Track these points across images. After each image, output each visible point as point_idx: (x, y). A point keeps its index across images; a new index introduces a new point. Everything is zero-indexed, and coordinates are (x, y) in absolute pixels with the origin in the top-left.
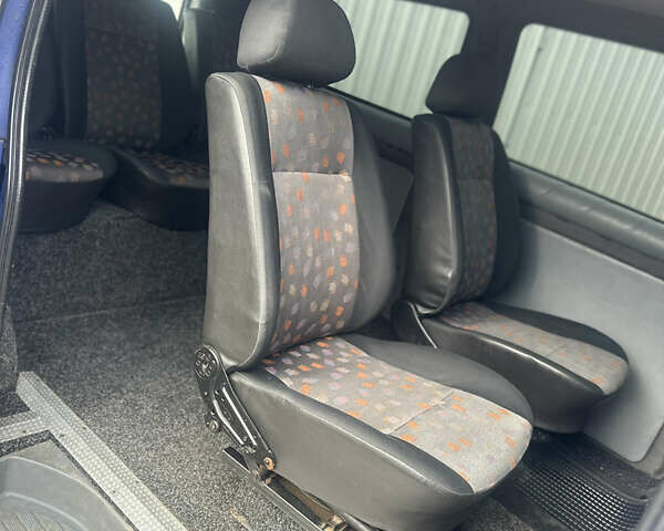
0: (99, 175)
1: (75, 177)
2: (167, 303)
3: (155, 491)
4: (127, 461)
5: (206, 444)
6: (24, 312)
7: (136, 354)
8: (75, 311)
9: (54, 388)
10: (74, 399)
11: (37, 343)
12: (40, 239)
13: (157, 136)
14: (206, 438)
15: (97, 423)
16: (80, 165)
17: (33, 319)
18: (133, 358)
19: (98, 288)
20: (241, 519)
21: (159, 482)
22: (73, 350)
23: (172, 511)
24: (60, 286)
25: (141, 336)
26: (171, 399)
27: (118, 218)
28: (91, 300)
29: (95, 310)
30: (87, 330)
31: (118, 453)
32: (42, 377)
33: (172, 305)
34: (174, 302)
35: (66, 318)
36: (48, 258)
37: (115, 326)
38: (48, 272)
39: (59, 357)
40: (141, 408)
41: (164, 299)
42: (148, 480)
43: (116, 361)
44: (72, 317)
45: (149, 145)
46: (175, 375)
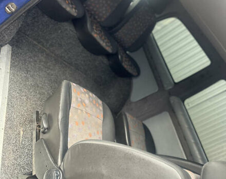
0: (75, 14)
1: (68, 9)
2: (64, 62)
3: (8, 104)
4: (9, 90)
5: (34, 106)
6: (25, 31)
7: (42, 67)
8: (39, 43)
9: (12, 55)
10: (14, 63)
11: (20, 41)
12: (46, 17)
13: (103, 20)
14: (36, 104)
15: (13, 74)
16: (72, 7)
17: (26, 34)
18: (40, 67)
19: (50, 42)
20: (22, 133)
21: (11, 103)
22: (27, 51)
23: (6, 114)
24: (40, 33)
25: (48, 64)
26: (38, 86)
27: (71, 30)
28: (45, 44)
29: (44, 47)
30: (36, 50)
31: (9, 86)
32: (12, 50)
33: (65, 64)
34: (66, 64)
35: (35, 42)
36: (43, 23)
37: (45, 55)
38: (40, 27)
39: (22, 50)
40: (28, 81)
41: (64, 61)
42: (9, 100)
43: (35, 64)
44: (37, 43)
45: (99, 20)
46: (46, 81)
